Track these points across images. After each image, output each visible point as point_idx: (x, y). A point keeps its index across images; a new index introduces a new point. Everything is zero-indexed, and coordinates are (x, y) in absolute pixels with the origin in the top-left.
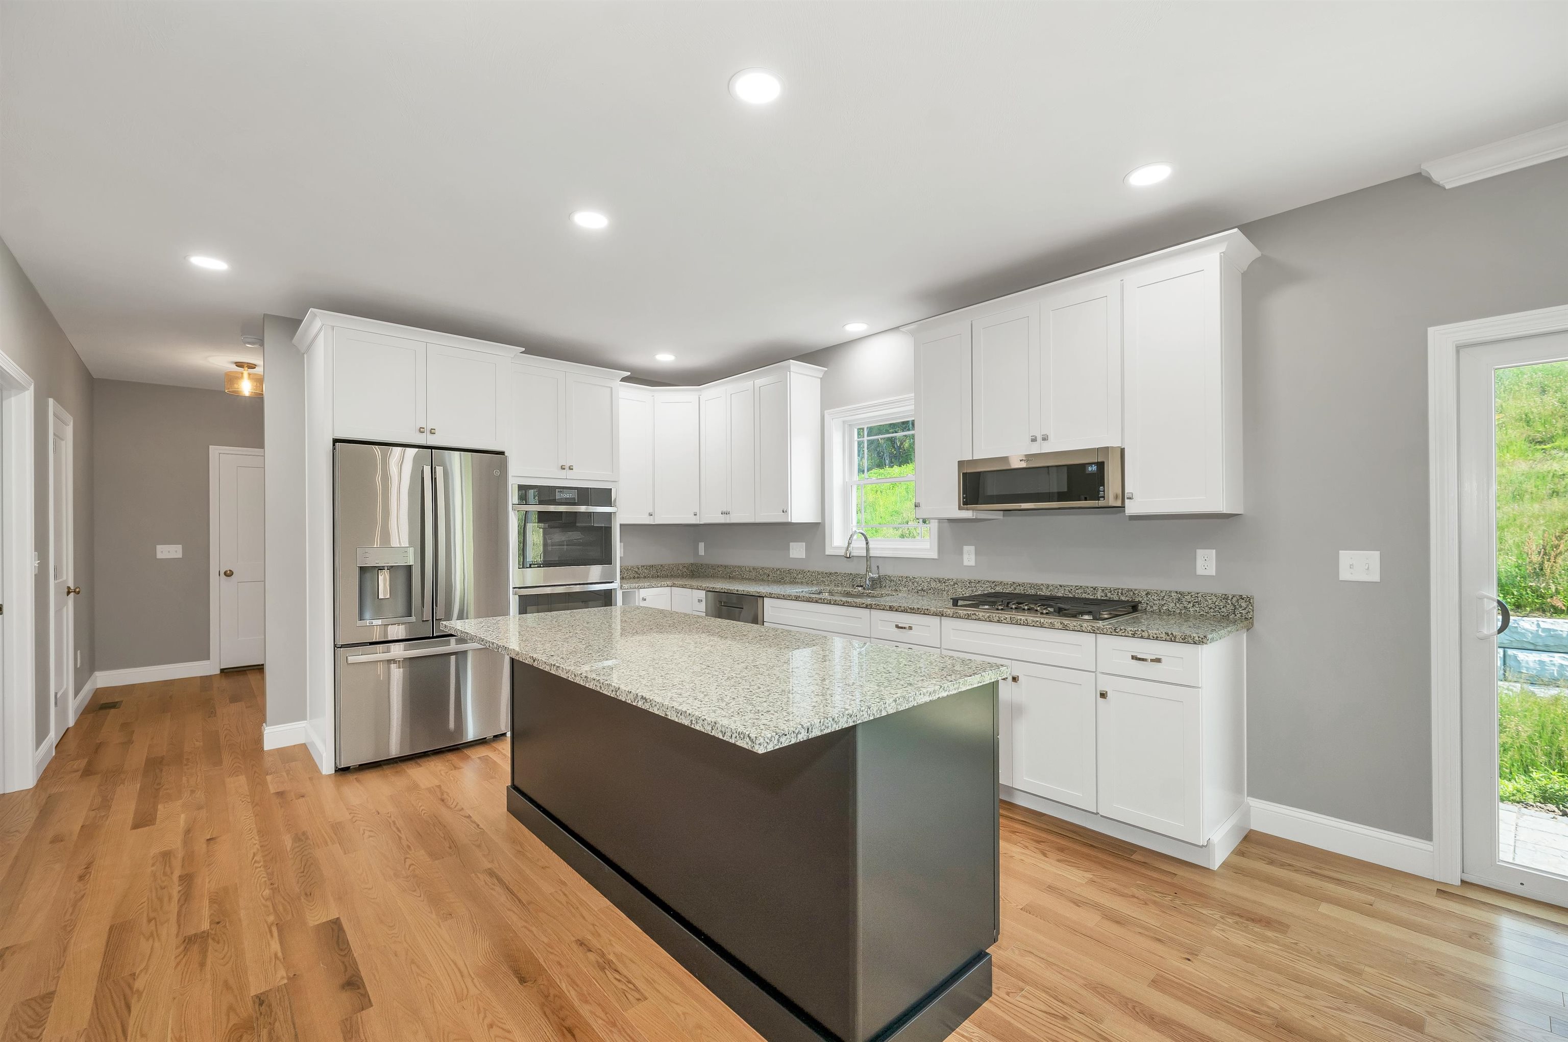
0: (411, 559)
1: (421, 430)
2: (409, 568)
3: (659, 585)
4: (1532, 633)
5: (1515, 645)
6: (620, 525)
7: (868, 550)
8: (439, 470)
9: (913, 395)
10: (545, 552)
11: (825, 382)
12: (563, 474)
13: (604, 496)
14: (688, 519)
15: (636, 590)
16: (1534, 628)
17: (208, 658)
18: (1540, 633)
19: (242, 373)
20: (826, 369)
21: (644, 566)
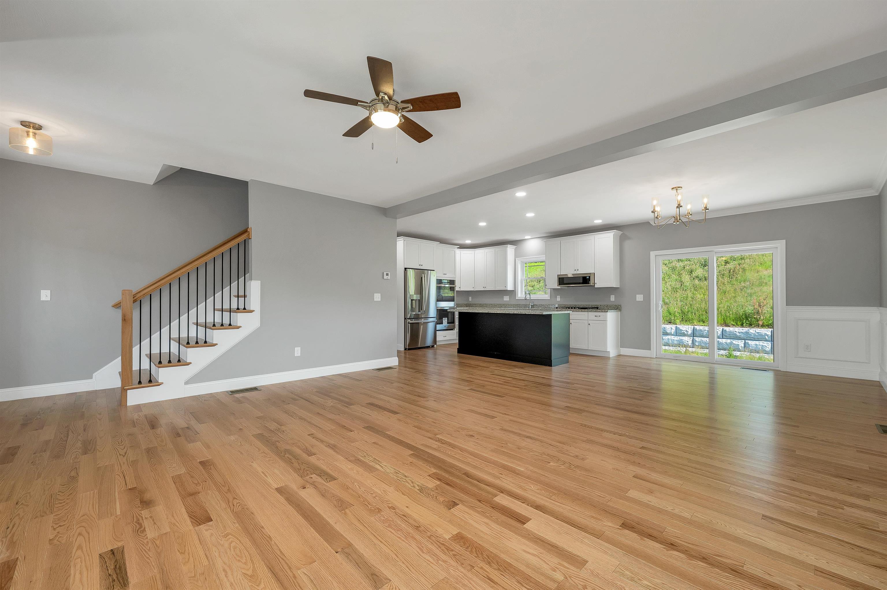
4: (753, 334)
5: (748, 339)
6: (456, 290)
7: (530, 297)
8: (425, 275)
9: (544, 256)
11: (517, 249)
12: (444, 276)
14: (470, 289)
16: (754, 332)
18: (756, 334)
20: (517, 247)
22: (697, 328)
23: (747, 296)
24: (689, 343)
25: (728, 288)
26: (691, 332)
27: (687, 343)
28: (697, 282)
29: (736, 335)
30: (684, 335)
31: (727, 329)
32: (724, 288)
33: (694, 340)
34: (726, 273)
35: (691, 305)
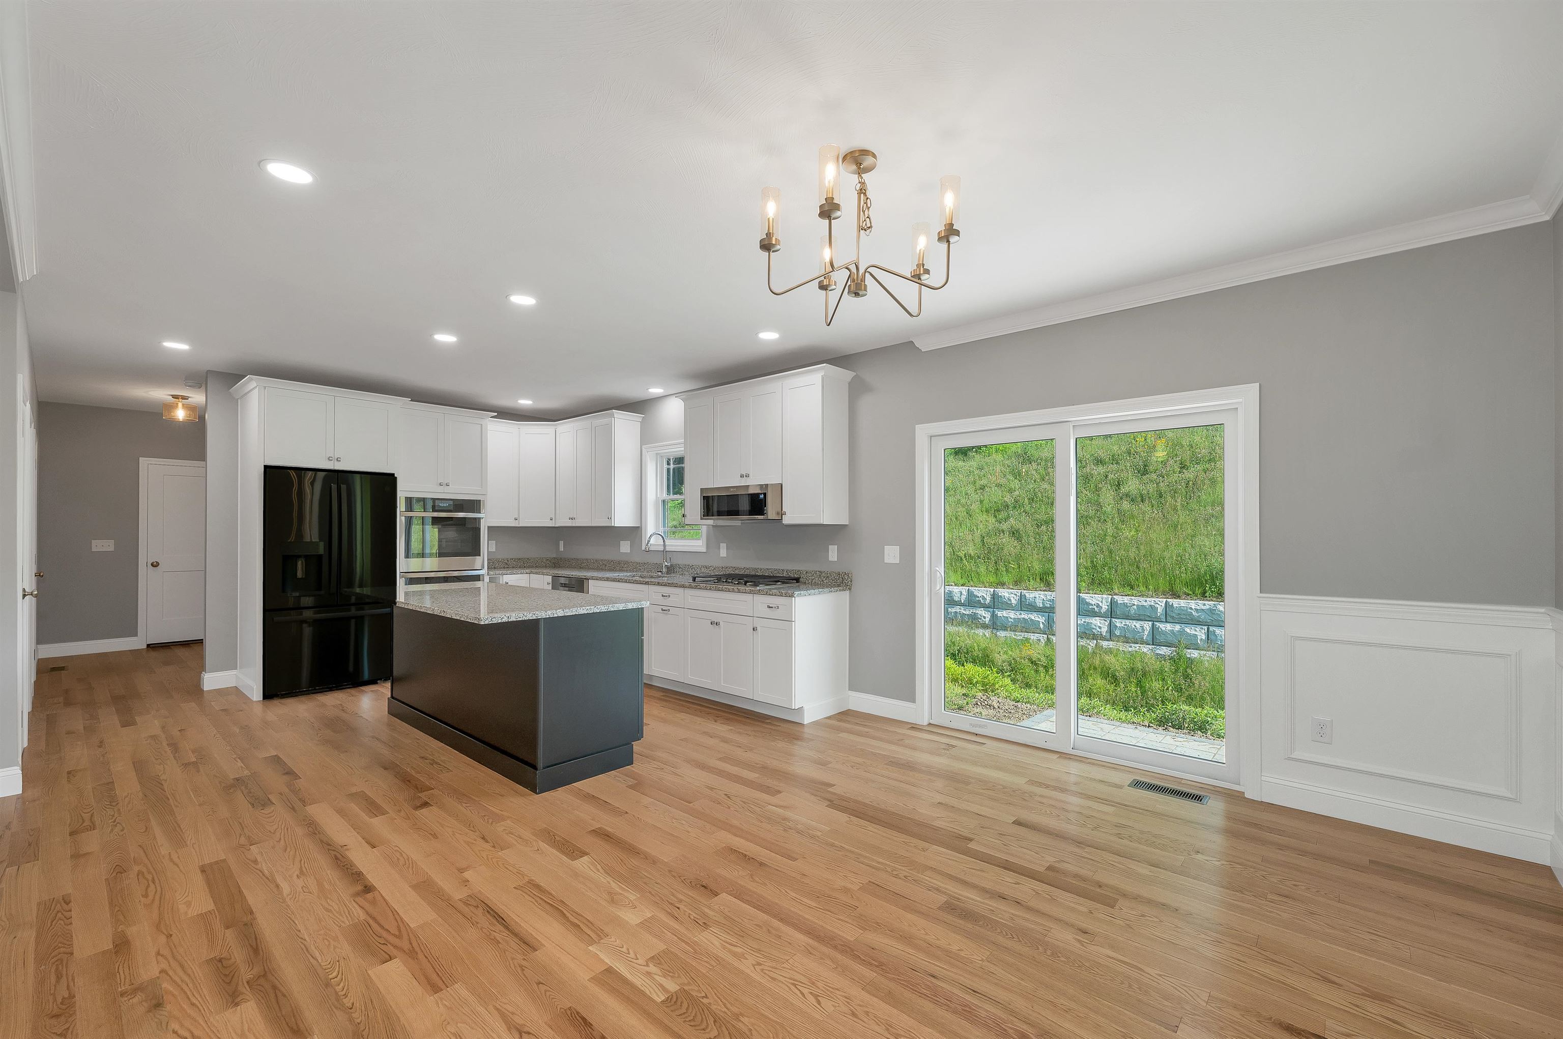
0: (321, 550)
1: (329, 459)
2: (320, 557)
3: (519, 572)
6: (488, 527)
7: (664, 545)
8: (343, 487)
9: (683, 440)
10: (440, 547)
11: (643, 423)
12: (441, 489)
13: (474, 505)
14: (544, 522)
15: (501, 576)
17: (136, 635)
19: (177, 404)
20: (644, 416)
21: (512, 559)
22: (1118, 599)
23: (1215, 534)
24: (1102, 630)
25: (1183, 517)
26: (1107, 607)
27: (1099, 630)
28: (1126, 505)
29: (1191, 616)
30: (1094, 614)
31: (1175, 602)
32: (1175, 518)
33: (1112, 624)
34: (1181, 487)
35: (1111, 552)
